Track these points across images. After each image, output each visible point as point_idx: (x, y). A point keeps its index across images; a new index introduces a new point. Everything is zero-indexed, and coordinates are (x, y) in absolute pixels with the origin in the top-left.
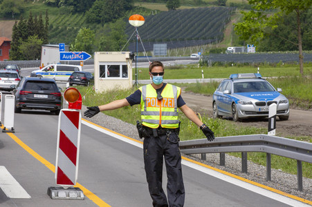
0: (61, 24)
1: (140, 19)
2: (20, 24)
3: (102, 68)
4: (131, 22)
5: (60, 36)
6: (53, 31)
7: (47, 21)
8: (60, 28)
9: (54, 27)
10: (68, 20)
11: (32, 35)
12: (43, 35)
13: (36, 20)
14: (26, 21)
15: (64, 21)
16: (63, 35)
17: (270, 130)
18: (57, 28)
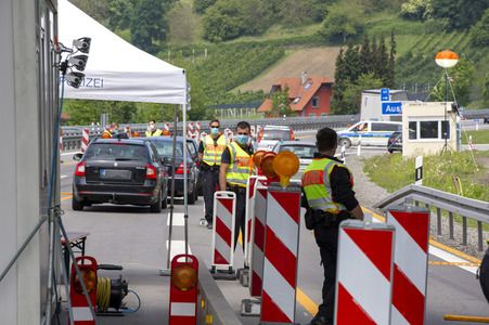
0: (427, 49)
1: (451, 57)
2: (348, 53)
3: (412, 125)
4: (439, 62)
5: (423, 71)
6: (413, 63)
7: (393, 47)
8: (425, 56)
9: (415, 56)
10: (438, 43)
11: (365, 72)
12: (387, 71)
13: (374, 46)
14: (357, 49)
15: (432, 45)
16: (429, 69)
17: (417, 180)
18: (420, 58)
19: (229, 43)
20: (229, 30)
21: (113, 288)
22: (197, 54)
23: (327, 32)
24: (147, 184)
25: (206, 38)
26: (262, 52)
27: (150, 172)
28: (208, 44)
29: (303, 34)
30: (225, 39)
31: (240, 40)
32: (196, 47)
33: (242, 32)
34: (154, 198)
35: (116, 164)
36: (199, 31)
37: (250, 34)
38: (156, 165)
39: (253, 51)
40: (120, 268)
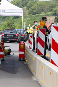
19: (33, 15)
20: (33, 13)
21: (8, 51)
22: (27, 18)
23: (53, 13)
24: (16, 37)
25: (29, 15)
26: (40, 17)
27: (17, 35)
28: (29, 16)
29: (48, 14)
30: (32, 15)
31: (36, 15)
32: (27, 16)
33: (36, 13)
34: (18, 40)
35: (10, 34)
36: (28, 13)
37: (38, 14)
38: (18, 34)
39: (38, 17)
40: (10, 47)
